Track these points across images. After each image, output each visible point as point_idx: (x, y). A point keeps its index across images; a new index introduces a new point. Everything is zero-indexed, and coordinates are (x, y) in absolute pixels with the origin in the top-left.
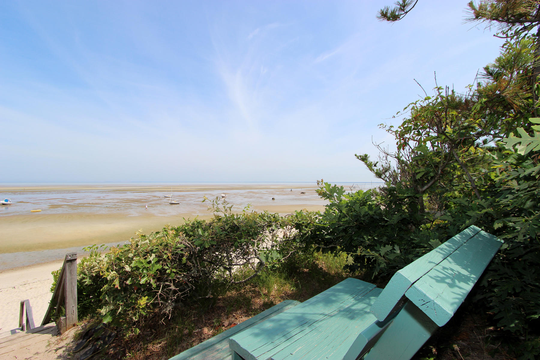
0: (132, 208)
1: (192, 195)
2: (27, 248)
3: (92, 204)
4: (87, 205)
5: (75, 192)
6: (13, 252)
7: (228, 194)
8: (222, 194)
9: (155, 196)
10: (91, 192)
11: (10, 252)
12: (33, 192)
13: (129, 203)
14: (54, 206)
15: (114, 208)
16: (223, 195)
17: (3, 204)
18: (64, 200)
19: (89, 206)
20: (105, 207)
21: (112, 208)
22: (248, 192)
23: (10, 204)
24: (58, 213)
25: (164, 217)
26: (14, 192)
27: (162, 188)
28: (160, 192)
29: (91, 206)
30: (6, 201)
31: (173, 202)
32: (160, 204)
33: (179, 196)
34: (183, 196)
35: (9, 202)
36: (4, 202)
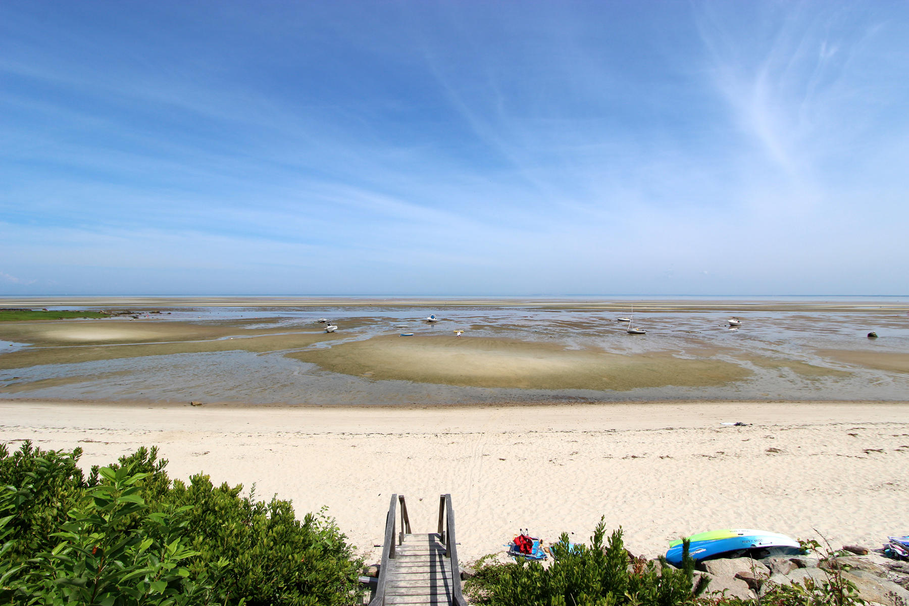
0: (569, 336)
1: (666, 318)
2: (451, 381)
3: (518, 326)
4: (511, 327)
5: (498, 308)
6: (436, 383)
7: (742, 319)
8: (730, 319)
9: (602, 319)
10: (516, 309)
11: (434, 383)
12: (456, 307)
13: (565, 328)
14: (477, 327)
15: (545, 334)
16: (732, 321)
17: (430, 321)
18: (486, 319)
19: (513, 329)
20: (533, 332)
21: (542, 333)
22: (793, 316)
23: (435, 322)
24: (480, 336)
25: (622, 355)
26: (439, 307)
27: (612, 306)
28: (610, 311)
29: (517, 330)
30: (433, 317)
31: (634, 330)
32: (612, 332)
33: (644, 320)
34: (650, 320)
35: (434, 319)
36: (430, 318)
